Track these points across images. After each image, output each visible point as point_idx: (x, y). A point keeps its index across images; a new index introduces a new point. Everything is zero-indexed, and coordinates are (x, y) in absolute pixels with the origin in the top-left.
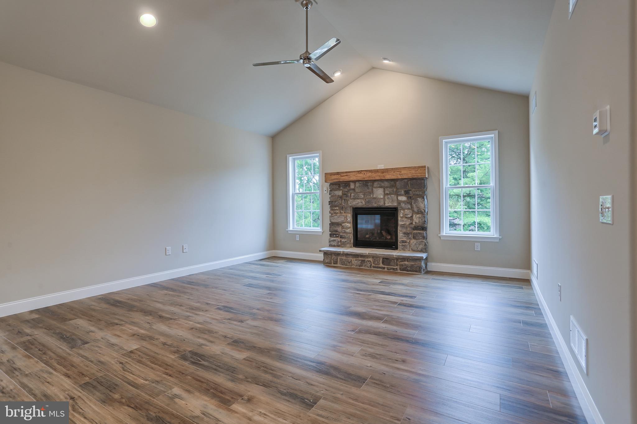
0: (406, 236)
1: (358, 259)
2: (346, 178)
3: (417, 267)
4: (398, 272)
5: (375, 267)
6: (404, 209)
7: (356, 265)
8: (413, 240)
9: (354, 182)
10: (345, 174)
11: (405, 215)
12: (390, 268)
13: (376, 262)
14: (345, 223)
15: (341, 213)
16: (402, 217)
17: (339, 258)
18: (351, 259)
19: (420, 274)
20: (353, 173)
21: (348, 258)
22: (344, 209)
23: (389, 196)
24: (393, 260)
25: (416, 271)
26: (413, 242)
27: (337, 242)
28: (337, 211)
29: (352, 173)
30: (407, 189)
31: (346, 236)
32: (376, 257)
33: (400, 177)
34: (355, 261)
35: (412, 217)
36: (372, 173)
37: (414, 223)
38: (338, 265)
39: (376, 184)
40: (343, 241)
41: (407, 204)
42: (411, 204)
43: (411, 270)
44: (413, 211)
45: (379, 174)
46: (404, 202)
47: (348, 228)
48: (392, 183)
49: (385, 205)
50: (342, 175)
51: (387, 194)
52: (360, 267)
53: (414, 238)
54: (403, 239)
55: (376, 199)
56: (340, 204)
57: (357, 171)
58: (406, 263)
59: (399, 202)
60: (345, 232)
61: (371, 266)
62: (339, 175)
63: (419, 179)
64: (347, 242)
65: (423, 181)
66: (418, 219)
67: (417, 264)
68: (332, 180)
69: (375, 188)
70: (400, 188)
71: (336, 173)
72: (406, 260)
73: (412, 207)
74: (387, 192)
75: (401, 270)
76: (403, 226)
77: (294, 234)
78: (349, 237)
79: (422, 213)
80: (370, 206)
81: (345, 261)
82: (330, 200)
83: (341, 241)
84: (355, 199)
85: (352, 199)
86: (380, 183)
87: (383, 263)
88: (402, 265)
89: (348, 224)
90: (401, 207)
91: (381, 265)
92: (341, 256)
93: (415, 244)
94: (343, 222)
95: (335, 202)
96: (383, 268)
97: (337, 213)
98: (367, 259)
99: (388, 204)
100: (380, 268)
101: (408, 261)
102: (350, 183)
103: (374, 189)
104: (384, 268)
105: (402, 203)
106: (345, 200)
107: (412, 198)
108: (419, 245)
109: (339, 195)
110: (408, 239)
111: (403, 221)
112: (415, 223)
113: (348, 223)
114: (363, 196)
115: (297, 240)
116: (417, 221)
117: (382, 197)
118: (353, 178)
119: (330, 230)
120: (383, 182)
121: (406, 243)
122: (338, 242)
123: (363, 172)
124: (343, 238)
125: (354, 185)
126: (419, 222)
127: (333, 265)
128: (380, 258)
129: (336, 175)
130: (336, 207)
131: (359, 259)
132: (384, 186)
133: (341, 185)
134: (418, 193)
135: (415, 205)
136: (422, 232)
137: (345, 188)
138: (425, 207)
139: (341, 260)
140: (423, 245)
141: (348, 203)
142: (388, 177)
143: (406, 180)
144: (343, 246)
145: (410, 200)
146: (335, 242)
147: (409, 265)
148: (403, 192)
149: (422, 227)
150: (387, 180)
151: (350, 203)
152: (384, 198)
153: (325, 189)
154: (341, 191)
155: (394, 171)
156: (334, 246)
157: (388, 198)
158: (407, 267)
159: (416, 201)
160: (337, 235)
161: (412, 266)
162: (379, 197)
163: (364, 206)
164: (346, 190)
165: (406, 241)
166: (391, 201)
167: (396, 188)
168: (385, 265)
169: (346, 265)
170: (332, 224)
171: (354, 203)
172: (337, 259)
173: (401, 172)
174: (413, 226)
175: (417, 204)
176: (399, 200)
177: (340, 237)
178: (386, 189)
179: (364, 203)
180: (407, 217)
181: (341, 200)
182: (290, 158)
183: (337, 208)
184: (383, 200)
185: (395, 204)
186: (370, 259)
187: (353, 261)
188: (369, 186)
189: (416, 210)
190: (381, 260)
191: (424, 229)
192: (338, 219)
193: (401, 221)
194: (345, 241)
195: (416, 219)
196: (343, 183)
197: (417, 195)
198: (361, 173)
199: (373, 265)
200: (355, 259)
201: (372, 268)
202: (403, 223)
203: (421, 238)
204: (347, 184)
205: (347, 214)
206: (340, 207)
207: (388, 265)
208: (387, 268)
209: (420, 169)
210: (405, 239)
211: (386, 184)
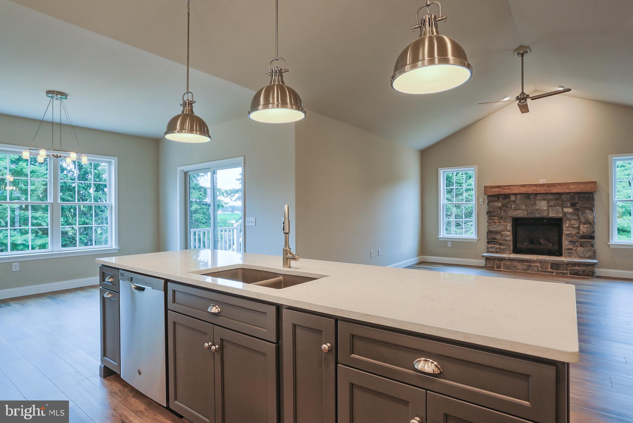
0: (572, 244)
1: (523, 264)
2: (507, 191)
3: (589, 272)
4: (568, 276)
5: (542, 271)
6: (570, 220)
7: (522, 270)
8: (580, 248)
9: (515, 195)
10: (507, 188)
11: (572, 225)
12: (560, 272)
13: (545, 267)
14: (505, 231)
15: (500, 222)
16: (568, 227)
17: (502, 263)
18: (516, 264)
19: (593, 278)
20: (516, 187)
21: (513, 263)
22: (503, 219)
23: (553, 208)
24: (562, 266)
25: (588, 276)
26: (580, 249)
27: (495, 249)
28: (496, 221)
29: (514, 187)
30: (574, 202)
31: (506, 244)
32: (544, 263)
33: (567, 191)
34: (519, 266)
35: (579, 227)
36: (537, 187)
37: (581, 233)
38: (502, 269)
39: (539, 197)
40: (502, 248)
41: (574, 216)
42: (578, 215)
43: (583, 274)
44: (580, 222)
45: (546, 188)
46: (570, 213)
47: (507, 236)
48: (557, 196)
49: (549, 215)
50: (504, 188)
51: (552, 206)
52: (525, 271)
53: (581, 246)
54: (568, 246)
55: (539, 210)
56: (499, 214)
57: (519, 185)
58: (577, 268)
59: (565, 214)
60: (505, 240)
61: (538, 271)
62: (500, 189)
63: (588, 193)
64: (506, 249)
65: (591, 195)
66: (585, 229)
67: (589, 269)
68: (492, 192)
69: (538, 200)
70: (566, 201)
71: (496, 186)
72: (577, 265)
73: (579, 218)
74: (551, 204)
75: (571, 275)
76: (569, 235)
77: (445, 242)
78: (509, 244)
79: (591, 223)
80: (532, 216)
81: (509, 266)
82: (487, 211)
83: (499, 248)
84: (515, 209)
85: (512, 210)
86: (543, 195)
87: (551, 268)
88: (573, 270)
89: (507, 233)
90: (567, 218)
91: (550, 270)
92: (505, 261)
93: (583, 251)
94: (502, 231)
95: (494, 212)
96: (551, 272)
97: (496, 222)
98: (533, 265)
99: (552, 215)
100: (548, 272)
101: (579, 266)
102: (510, 195)
103: (536, 201)
104: (553, 272)
105: (568, 214)
106: (504, 211)
107: (579, 210)
108: (587, 252)
109: (498, 206)
110: (574, 247)
111: (569, 230)
112: (583, 232)
113: (508, 231)
114: (524, 208)
115: (448, 246)
116: (585, 231)
117: (546, 208)
118: (515, 191)
119: (487, 237)
120: (547, 195)
121: (572, 250)
122: (497, 248)
123: (527, 186)
124: (502, 245)
125: (515, 197)
126: (587, 231)
127: (496, 269)
128: (548, 263)
129: (496, 189)
130: (494, 217)
131: (525, 264)
132: (548, 199)
133: (500, 197)
134: (586, 205)
135: (582, 217)
136: (590, 241)
137: (504, 200)
138: (594, 218)
139: (504, 264)
140: (592, 253)
141: (508, 213)
142: (554, 190)
143: (573, 194)
144: (501, 252)
145: (577, 211)
146: (493, 249)
147: (581, 270)
148: (569, 204)
149: (590, 236)
150: (551, 194)
151: (511, 214)
152: (548, 210)
153: (481, 200)
154: (500, 203)
155: (561, 185)
156: (493, 252)
157: (552, 210)
158: (578, 272)
159: (583, 212)
160: (496, 243)
161: (584, 271)
162: (543, 208)
163: (526, 216)
164: (506, 202)
165: (572, 249)
166: (556, 212)
167: (562, 200)
168: (553, 270)
169: (511, 270)
170: (489, 232)
171: (515, 214)
172: (501, 263)
173: (569, 186)
174: (580, 235)
175: (584, 215)
176: (564, 212)
177: (499, 245)
178: (550, 201)
179: (525, 213)
180: (573, 227)
181: (501, 210)
182: (441, 171)
183: (496, 218)
184: (547, 211)
185: (560, 215)
186: (538, 264)
187: (519, 265)
188: (531, 198)
189: (583, 220)
190: (549, 265)
191: (592, 238)
192: (496, 227)
193: (566, 230)
194: (505, 248)
195: (584, 229)
196: (503, 196)
197: (585, 207)
198: (524, 187)
199: (540, 269)
200: (520, 264)
201: (539, 272)
202: (569, 233)
203: (589, 246)
204: (507, 196)
205: (507, 224)
206: (499, 217)
207: (557, 270)
208: (556, 272)
209: (590, 184)
210: (570, 247)
211: (551, 197)
